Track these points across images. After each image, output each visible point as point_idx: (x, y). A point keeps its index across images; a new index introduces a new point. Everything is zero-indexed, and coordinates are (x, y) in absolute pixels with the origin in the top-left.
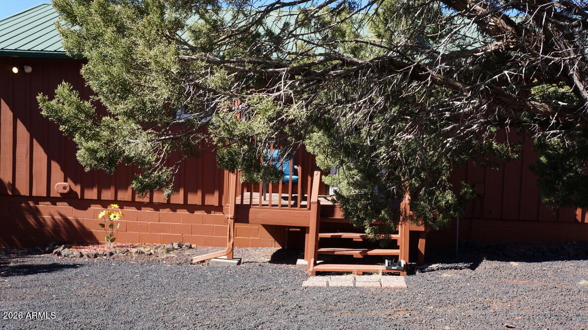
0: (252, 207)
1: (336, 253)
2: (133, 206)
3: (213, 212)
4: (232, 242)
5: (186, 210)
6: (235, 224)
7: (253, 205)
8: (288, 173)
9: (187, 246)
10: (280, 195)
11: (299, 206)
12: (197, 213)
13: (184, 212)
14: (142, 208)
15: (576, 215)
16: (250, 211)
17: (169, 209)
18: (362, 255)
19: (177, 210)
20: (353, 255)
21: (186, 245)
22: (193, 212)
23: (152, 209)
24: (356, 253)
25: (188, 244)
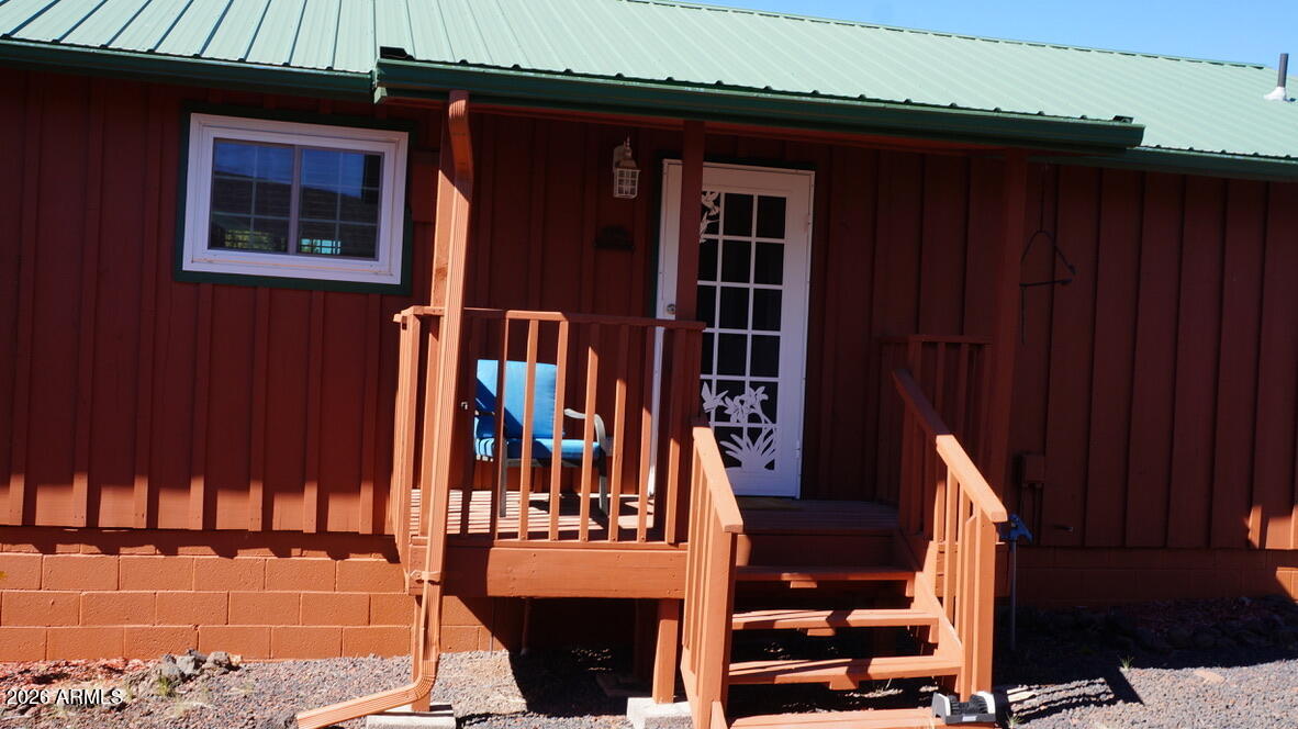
0: (496, 541)
1: (780, 679)
2: (28, 543)
3: (296, 551)
4: (433, 659)
5: (208, 549)
6: (444, 597)
7: (502, 536)
8: (548, 432)
9: (220, 664)
10: (525, 496)
11: (612, 533)
12: (244, 556)
13: (205, 556)
14: (60, 547)
15: (1247, 530)
16: (492, 556)
17: (152, 547)
18: (853, 681)
19: (181, 550)
20: (828, 683)
21: (215, 662)
22: (231, 554)
23: (94, 549)
24: (835, 674)
25: (221, 656)
